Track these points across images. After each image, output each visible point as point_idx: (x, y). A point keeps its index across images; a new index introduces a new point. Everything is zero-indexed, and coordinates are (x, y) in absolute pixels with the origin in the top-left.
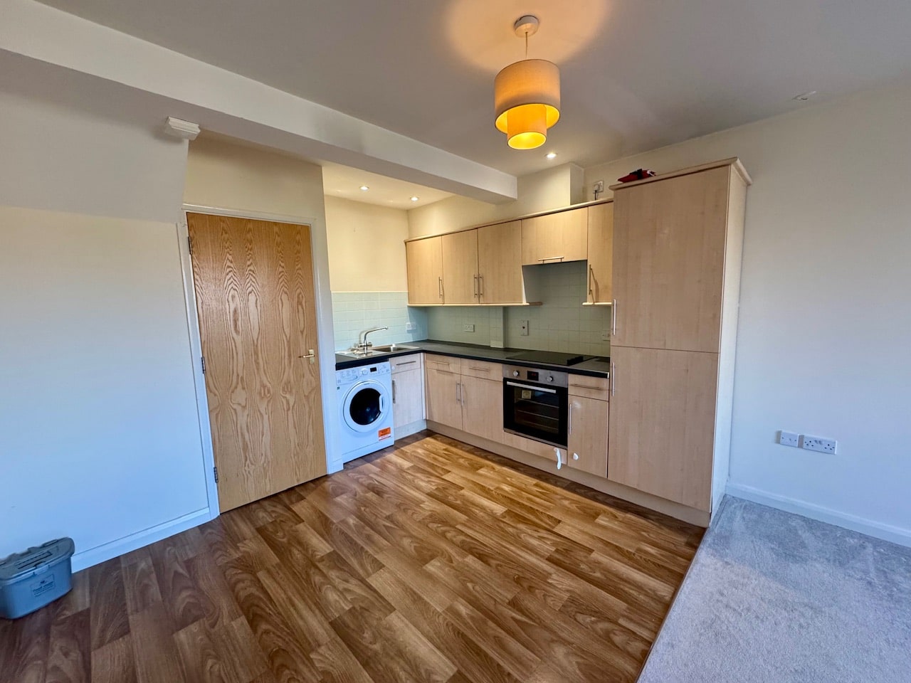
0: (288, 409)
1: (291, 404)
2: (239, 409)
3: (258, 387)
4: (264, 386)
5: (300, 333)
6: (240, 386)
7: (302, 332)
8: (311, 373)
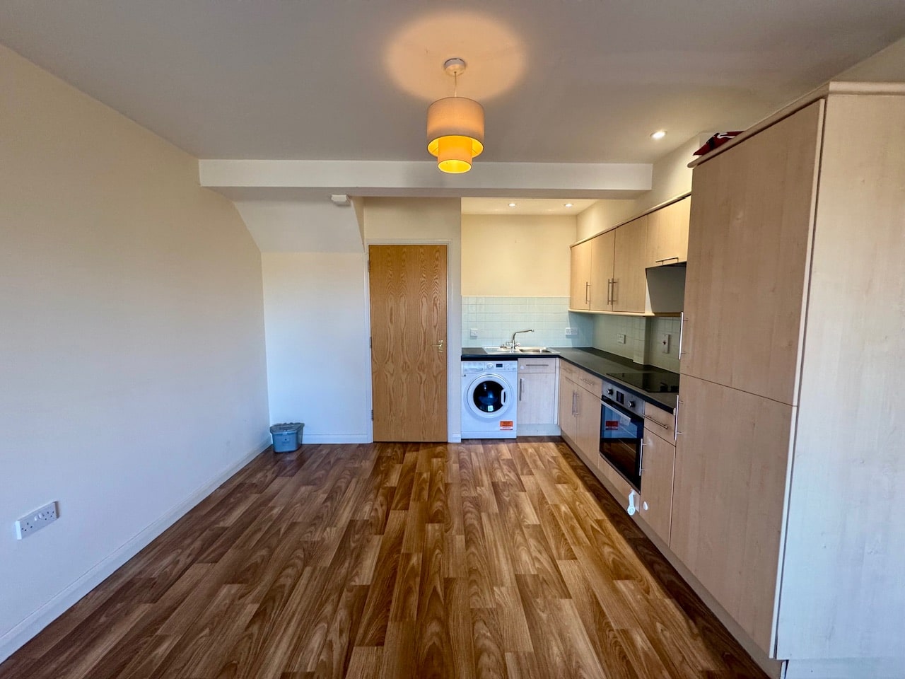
0: (421, 383)
1: (423, 380)
2: (389, 375)
3: (402, 363)
4: (405, 363)
5: (433, 328)
6: (390, 360)
7: (435, 327)
8: (439, 358)
